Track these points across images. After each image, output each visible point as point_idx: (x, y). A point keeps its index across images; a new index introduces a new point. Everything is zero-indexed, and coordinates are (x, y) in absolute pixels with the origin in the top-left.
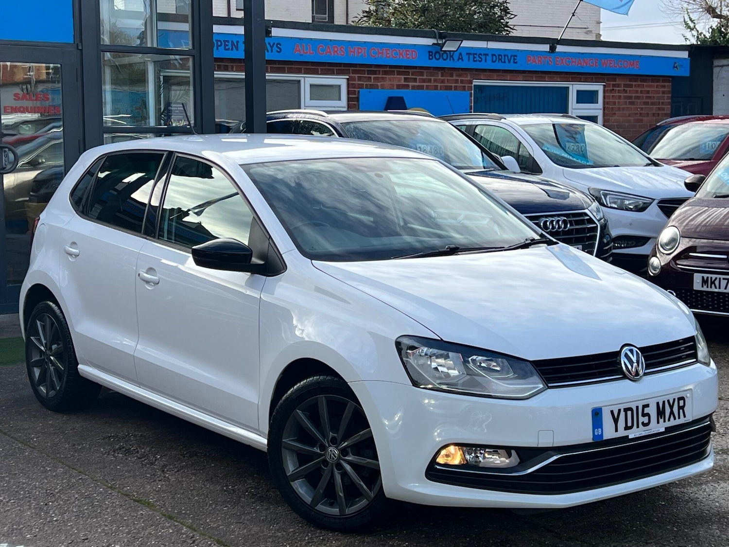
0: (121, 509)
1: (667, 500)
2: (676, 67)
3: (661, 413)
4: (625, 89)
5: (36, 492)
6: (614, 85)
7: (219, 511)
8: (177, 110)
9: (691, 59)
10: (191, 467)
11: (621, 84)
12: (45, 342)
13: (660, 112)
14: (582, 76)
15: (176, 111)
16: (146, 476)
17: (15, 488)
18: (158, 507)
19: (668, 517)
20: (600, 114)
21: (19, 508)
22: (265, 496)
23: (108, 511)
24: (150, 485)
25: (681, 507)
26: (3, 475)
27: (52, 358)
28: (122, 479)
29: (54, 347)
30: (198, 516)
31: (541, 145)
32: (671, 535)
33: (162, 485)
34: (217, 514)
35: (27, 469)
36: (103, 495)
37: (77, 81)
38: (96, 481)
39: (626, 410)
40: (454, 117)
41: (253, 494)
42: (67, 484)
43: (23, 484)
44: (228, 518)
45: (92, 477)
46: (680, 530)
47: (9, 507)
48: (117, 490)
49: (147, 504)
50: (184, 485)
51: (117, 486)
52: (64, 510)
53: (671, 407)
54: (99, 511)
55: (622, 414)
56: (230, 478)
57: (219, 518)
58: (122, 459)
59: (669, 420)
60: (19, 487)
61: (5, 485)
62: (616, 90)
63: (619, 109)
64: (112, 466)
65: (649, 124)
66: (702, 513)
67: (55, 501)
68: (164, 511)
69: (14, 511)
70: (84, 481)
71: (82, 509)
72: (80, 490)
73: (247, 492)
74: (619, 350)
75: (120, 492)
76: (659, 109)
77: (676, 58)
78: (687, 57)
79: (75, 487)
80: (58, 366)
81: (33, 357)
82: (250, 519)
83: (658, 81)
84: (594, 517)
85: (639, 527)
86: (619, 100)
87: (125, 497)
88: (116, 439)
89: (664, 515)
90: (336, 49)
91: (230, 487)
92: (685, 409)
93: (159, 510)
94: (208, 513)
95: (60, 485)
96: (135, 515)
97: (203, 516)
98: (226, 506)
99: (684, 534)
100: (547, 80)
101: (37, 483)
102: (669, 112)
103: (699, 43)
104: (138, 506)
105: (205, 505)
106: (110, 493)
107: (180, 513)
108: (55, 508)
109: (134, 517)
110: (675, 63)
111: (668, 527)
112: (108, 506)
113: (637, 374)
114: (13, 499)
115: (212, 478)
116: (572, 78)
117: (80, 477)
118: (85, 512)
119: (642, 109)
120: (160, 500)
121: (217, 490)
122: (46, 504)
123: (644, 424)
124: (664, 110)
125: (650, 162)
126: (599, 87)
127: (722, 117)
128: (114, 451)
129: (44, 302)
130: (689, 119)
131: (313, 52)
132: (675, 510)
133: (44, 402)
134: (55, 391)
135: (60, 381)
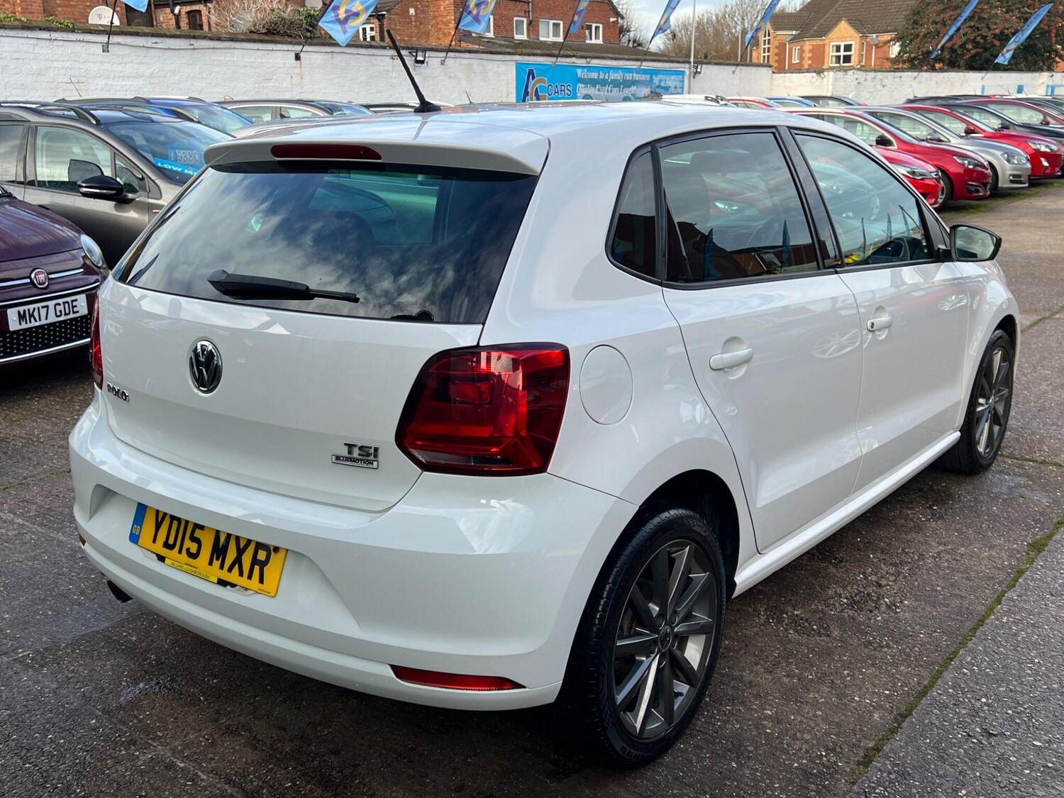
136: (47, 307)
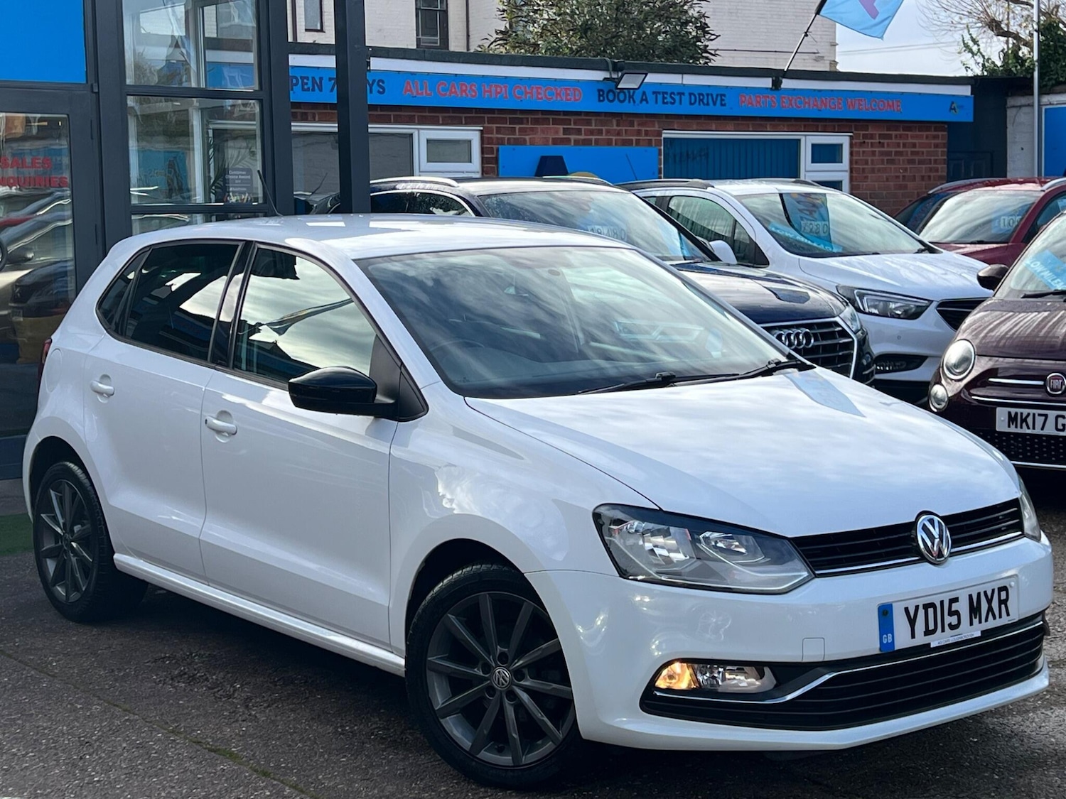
0: (191, 763)
1: (981, 735)
2: (954, 109)
3: (974, 610)
4: (882, 141)
5: (64, 740)
6: (865, 136)
8: (238, 179)
9: (974, 98)
10: (288, 699)
11: (875, 134)
12: (63, 521)
13: (932, 174)
14: (820, 124)
15: (237, 182)
16: (223, 715)
17: (33, 735)
18: (244, 759)
19: (985, 759)
20: (845, 178)
21: (43, 764)
22: (399, 740)
23: (173, 765)
24: (230, 728)
25: (1001, 745)
26: (13, 717)
27: (74, 545)
28: (187, 719)
29: (77, 528)
30: (305, 771)
31: (765, 224)
32: (990, 786)
33: (247, 728)
34: (333, 768)
35: (47, 708)
36: (163, 743)
37: (92, 138)
38: (151, 722)
39: (926, 607)
40: (640, 185)
41: (382, 738)
42: (108, 728)
43: (45, 729)
44: (348, 773)
45: (144, 717)
46: (1003, 778)
47: (27, 763)
48: (182, 736)
49: (228, 756)
50: (280, 727)
51: (182, 730)
52: (108, 765)
53: (989, 601)
54: (160, 766)
55: (921, 612)
56: (345, 716)
57: (336, 773)
58: (185, 690)
59: (986, 620)
60: (38, 733)
61: (18, 731)
62: (868, 143)
63: (873, 171)
64: (171, 701)
65: (916, 191)
66: (1033, 753)
67: (93, 752)
68: (254, 765)
69: (35, 769)
70: (133, 723)
71: (134, 764)
72: (128, 737)
73: (372, 734)
74: (914, 520)
75: (187, 738)
76: (931, 170)
77: (954, 96)
78: (969, 93)
79: (119, 732)
80: (84, 556)
81: (45, 545)
82: (380, 775)
83: (928, 129)
84: (879, 762)
85: (944, 775)
86: (874, 158)
87: (195, 745)
88: (173, 662)
89: (978, 758)
90: (464, 88)
91: (347, 728)
92: (1009, 603)
93: (246, 763)
94: (319, 766)
95: (98, 729)
96: (214, 771)
97: (313, 771)
98: (345, 756)
99: (1010, 783)
100: (768, 130)
101: (65, 728)
102: (945, 174)
103: (986, 73)
104: (215, 758)
105: (313, 754)
106: (174, 741)
107: (278, 767)
108: (94, 763)
109: (212, 775)
110: (953, 103)
111: (986, 774)
112: (171, 759)
113: (940, 554)
114: (32, 752)
115: (319, 716)
116: (805, 126)
117: (127, 718)
118: (139, 769)
119: (905, 170)
120: (246, 750)
121: (329, 733)
122: (81, 758)
123: (952, 627)
124: (937, 170)
125: (923, 248)
126: (843, 139)
127: (1022, 180)
128: (172, 679)
129: (61, 463)
130: (975, 183)
131: (430, 94)
132: (994, 750)
133: (63, 609)
134: (78, 591)
135: (87, 578)
136: (1046, 416)
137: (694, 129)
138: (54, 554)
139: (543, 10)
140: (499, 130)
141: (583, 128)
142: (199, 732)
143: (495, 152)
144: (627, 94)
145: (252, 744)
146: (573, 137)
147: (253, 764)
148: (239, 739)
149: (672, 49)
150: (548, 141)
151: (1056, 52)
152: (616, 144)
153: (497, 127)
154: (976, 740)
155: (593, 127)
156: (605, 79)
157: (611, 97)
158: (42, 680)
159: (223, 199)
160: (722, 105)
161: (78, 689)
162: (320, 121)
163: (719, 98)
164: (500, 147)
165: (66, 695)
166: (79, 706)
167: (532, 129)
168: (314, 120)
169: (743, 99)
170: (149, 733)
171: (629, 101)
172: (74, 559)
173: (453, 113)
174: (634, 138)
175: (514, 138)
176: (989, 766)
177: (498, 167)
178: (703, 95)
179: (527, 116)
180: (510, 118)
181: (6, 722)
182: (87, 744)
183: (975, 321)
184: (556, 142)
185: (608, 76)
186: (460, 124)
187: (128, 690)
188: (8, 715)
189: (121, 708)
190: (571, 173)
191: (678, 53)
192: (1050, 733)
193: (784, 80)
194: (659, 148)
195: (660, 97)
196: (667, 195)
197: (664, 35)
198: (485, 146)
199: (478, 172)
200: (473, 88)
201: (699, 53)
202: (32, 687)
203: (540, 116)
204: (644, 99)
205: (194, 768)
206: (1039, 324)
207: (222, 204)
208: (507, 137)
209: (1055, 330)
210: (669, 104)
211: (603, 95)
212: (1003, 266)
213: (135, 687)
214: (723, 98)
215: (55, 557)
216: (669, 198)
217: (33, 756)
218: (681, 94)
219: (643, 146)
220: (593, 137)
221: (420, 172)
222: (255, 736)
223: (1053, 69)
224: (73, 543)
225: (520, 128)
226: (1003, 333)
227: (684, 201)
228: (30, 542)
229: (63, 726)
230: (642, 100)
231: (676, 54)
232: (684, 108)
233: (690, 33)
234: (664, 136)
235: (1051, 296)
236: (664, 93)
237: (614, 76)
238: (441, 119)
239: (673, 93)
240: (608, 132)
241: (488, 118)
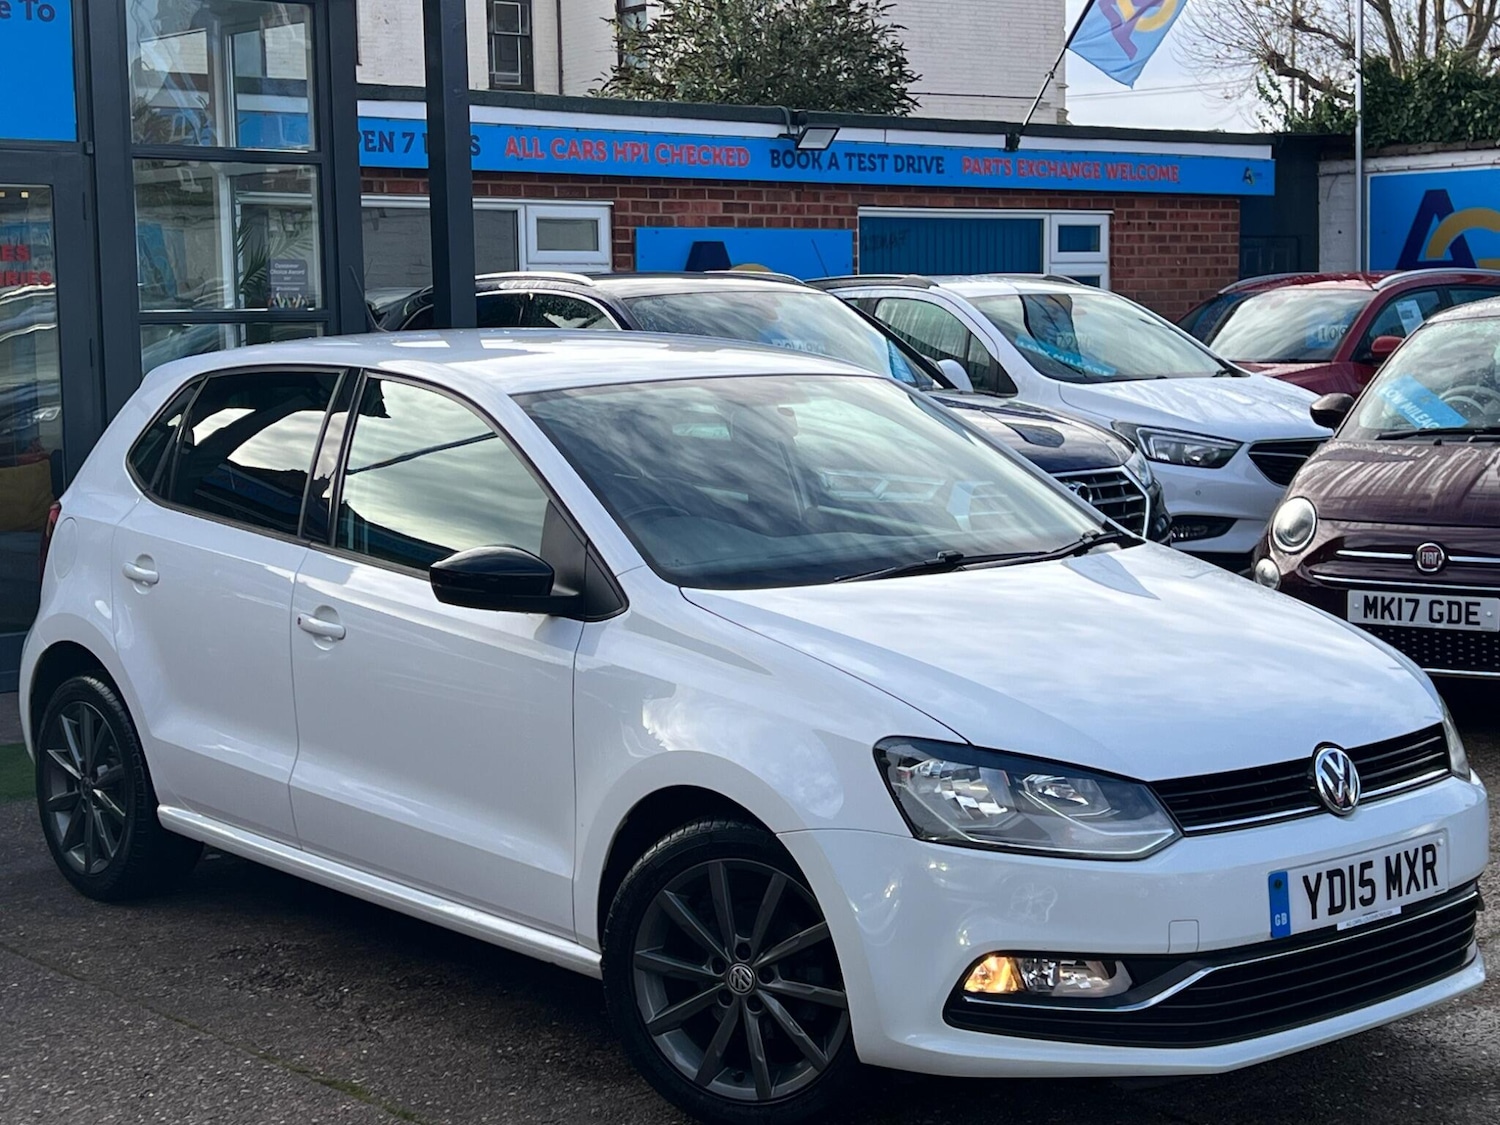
0: (300, 1101)
1: (1388, 1047)
2: (1249, 178)
3: (1393, 878)
4: (1152, 221)
5: (113, 1072)
6: (1129, 215)
7: (502, 1099)
8: (287, 275)
9: (1277, 163)
10: (420, 1008)
11: (1143, 212)
12: (80, 760)
13: (1220, 268)
14: (1069, 198)
15: (286, 278)
16: (331, 1031)
17: (68, 1064)
18: (372, 1095)
19: (1398, 1081)
20: (1103, 270)
21: (89, 1106)
22: (585, 1065)
23: (273, 1105)
24: (344, 1050)
25: (1415, 1061)
26: (34, 1039)
27: (98, 793)
28: (282, 1038)
29: (101, 769)
30: (460, 1111)
31: (1012, 338)
32: (1412, 1119)
33: (369, 1049)
34: (500, 1105)
35: (81, 1025)
36: (254, 1073)
37: (85, 219)
38: (231, 1044)
39: (1331, 874)
40: (831, 283)
41: (561, 1062)
42: (173, 1054)
43: (83, 1055)
44: (523, 1113)
45: (221, 1037)
46: (1427, 1108)
47: (65, 1105)
48: (280, 1063)
49: (349, 1090)
50: (415, 1048)
51: (278, 1054)
52: (182, 1106)
53: (1411, 865)
54: (256, 1107)
55: (1325, 882)
56: (505, 1031)
57: (505, 1114)
58: (272, 997)
59: (1408, 891)
60: (75, 1062)
61: (45, 1059)
62: (1134, 224)
63: (1140, 262)
64: (255, 1013)
65: (1199, 291)
66: (1461, 1071)
67: (158, 1089)
68: (389, 1103)
70: (206, 1045)
71: (218, 1104)
72: (204, 1065)
73: (546, 1056)
74: (1311, 755)
75: (288, 1067)
76: (1218, 261)
77: (1248, 160)
78: (1268, 156)
79: (190, 1059)
80: (113, 809)
81: (53, 791)
82: (567, 1115)
83: (1213, 205)
85: (1347, 1105)
86: (1141, 245)
87: (300, 1076)
89: (1388, 1079)
90: (588, 148)
91: (510, 1049)
92: (1435, 868)
93: (377, 1101)
94: (479, 1104)
95: (158, 1055)
96: (333, 1112)
97: (473, 1111)
98: (513, 1089)
99: (1438, 1114)
100: (1001, 206)
101: (111, 1053)
102: (1238, 267)
103: (1289, 129)
104: (332, 1094)
105: (468, 1086)
106: (269, 1070)
107: (422, 1105)
108: (163, 1103)
109: (332, 1118)
110: (1247, 170)
111: (1403, 1103)
112: (270, 1096)
113: (1346, 801)
114: (71, 1089)
115: (468, 1031)
116: (1050, 201)
117: (197, 1038)
118: (228, 1111)
119: (1184, 261)
120: (373, 1081)
121: (485, 1056)
122: (142, 1097)
123: (1364, 902)
124: (1227, 262)
125: (1223, 369)
126: (1099, 219)
127: (1346, 275)
128: (251, 982)
129: (76, 678)
130: (1280, 280)
131: (542, 156)
132: (1407, 1068)
133: (81, 883)
134: (106, 859)
135: (117, 840)
136: (1417, 602)
137: (902, 204)
138: (69, 805)
139: (678, 39)
140: (636, 206)
141: (751, 202)
142: (302, 1057)
143: (631, 237)
144: (811, 156)
145: (380, 1073)
146: (736, 216)
147: (386, 1101)
148: (361, 1066)
149: (858, 93)
150: (702, 221)
151: (1385, 100)
152: (795, 226)
153: (633, 202)
154: (1381, 1054)
155: (764, 202)
156: (781, 135)
157: (789, 160)
158: (67, 986)
159: (266, 303)
160: (939, 172)
161: (120, 996)
162: (390, 193)
163: (935, 162)
164: (637, 228)
165: (104, 1006)
166: (126, 1022)
167: (681, 205)
168: (381, 192)
169: (967, 164)
170: (233, 1059)
171: (814, 166)
172: (97, 813)
173: (573, 182)
174: (820, 217)
175: (657, 217)
176: (1406, 1090)
177: (634, 259)
178: (913, 158)
179: (674, 187)
180: (650, 189)
181: (26, 1047)
182: (147, 1077)
183: (1314, 471)
184: (713, 222)
185: (785, 131)
186: (582, 197)
187: (191, 998)
188: (27, 1036)
189: (186, 1024)
190: (735, 266)
191: (867, 99)
192: (1479, 1044)
193: (1022, 138)
194: (852, 231)
195: (855, 161)
196: (873, 296)
197: (845, 75)
198: (617, 228)
199: (607, 264)
200: (601, 147)
201: (894, 99)
202: (54, 996)
203: (691, 187)
204: (834, 163)
205: (304, 1109)
206: (1403, 476)
207: (265, 310)
208: (646, 215)
209: (1423, 486)
210: (868, 171)
211: (777, 158)
212: (1346, 395)
213: (200, 994)
214: (940, 162)
215: (67, 810)
216: (876, 301)
217: (73, 1095)
218: (884, 157)
219: (834, 228)
220: (765, 216)
221: (527, 263)
222: (383, 1062)
223: (1381, 123)
224: (95, 791)
225: (664, 203)
226: (1355, 488)
227: (896, 305)
228: (33, 787)
229: (108, 1051)
230: (831, 165)
231: (864, 100)
232: (888, 176)
233: (882, 71)
234: (860, 214)
235: (1416, 436)
236: (860, 155)
237: (794, 132)
238: (556, 190)
239: (872, 155)
240: (784, 209)
241: (620, 188)
